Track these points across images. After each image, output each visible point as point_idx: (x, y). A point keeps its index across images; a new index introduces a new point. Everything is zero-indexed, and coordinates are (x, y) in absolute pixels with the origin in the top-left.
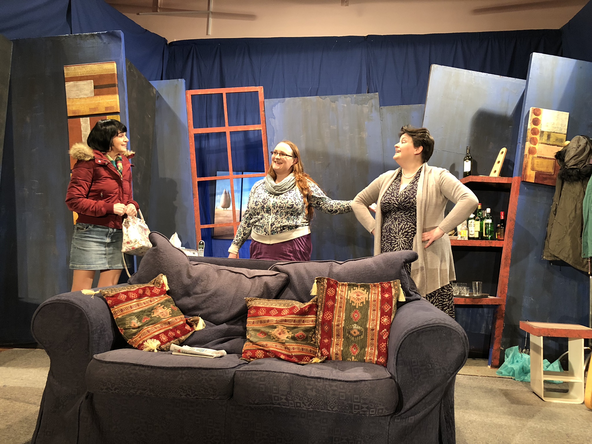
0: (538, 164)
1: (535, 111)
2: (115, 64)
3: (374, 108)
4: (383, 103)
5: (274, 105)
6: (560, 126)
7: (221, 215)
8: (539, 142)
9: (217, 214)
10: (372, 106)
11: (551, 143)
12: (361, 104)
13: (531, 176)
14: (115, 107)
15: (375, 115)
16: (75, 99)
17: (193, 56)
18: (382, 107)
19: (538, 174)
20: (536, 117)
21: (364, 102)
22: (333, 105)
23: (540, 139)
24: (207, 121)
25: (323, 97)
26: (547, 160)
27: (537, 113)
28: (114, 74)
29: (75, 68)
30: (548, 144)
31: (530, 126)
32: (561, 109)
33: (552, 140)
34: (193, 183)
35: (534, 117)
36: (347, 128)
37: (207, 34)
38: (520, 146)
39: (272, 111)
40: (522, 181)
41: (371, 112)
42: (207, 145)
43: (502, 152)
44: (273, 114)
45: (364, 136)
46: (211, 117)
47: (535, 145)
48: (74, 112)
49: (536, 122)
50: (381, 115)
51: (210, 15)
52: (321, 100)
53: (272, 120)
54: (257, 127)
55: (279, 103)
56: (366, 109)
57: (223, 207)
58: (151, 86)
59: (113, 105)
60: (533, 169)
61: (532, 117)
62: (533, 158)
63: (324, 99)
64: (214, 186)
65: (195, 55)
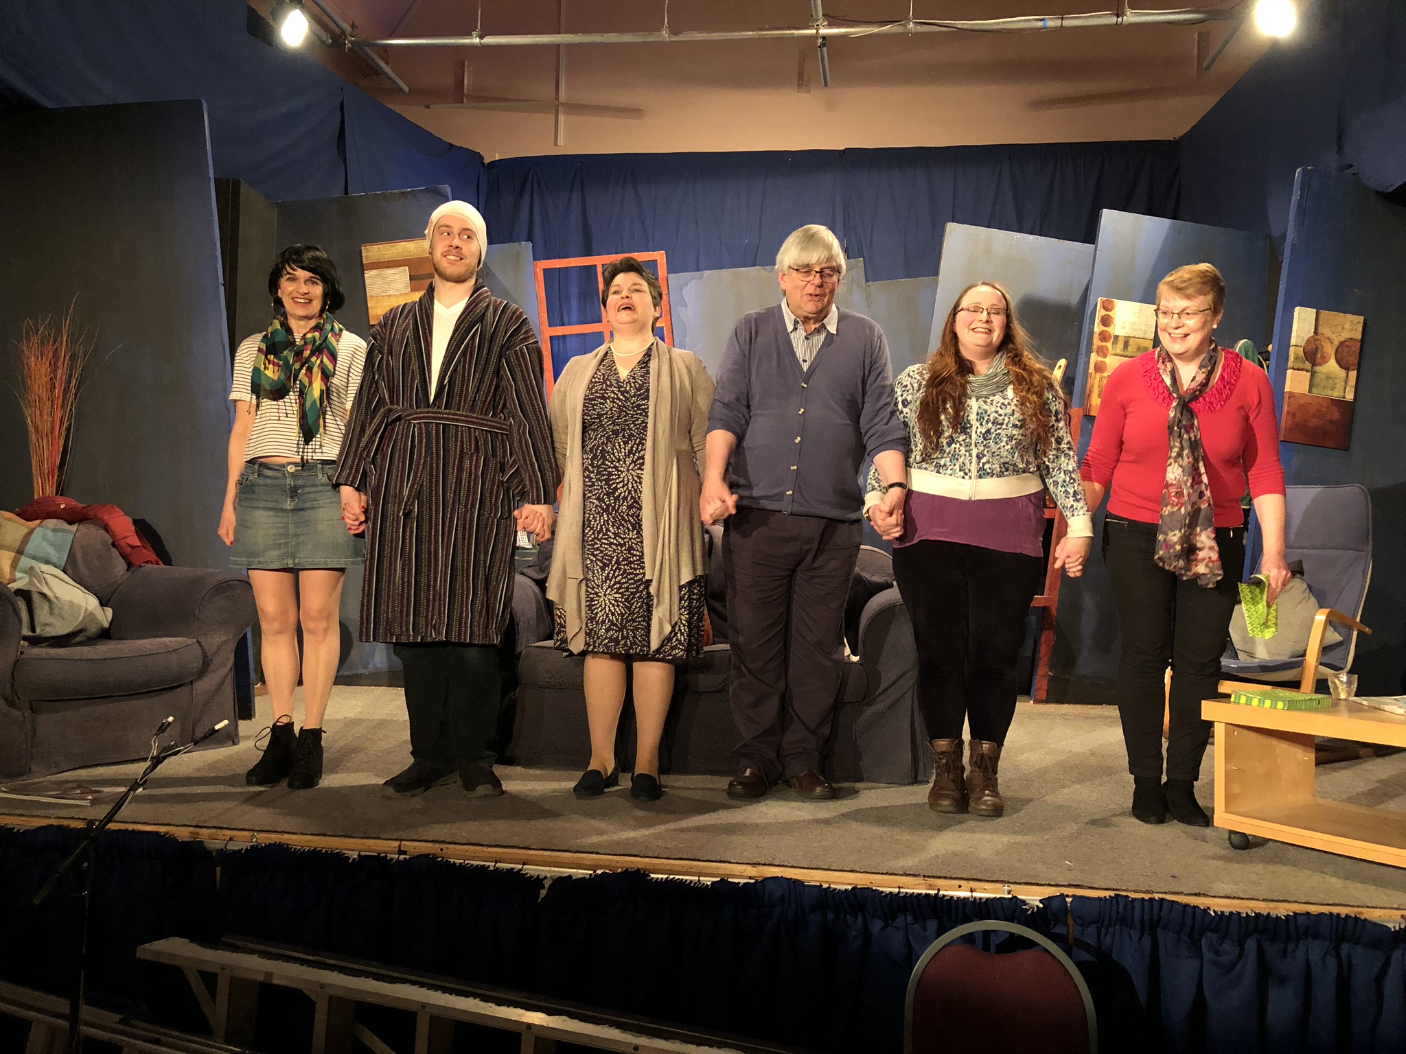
1: (1106, 304)
3: (856, 285)
5: (686, 284)
6: (1143, 328)
8: (1110, 353)
10: (853, 282)
15: (858, 296)
16: (380, 298)
17: (532, 185)
20: (1107, 313)
23: (1112, 349)
27: (1108, 307)
29: (379, 248)
31: (1098, 328)
32: (1143, 299)
33: (1131, 349)
35: (1104, 312)
37: (556, 144)
38: (1082, 358)
39: (682, 294)
40: (1085, 416)
41: (851, 291)
43: (1060, 367)
44: (683, 298)
47: (1105, 357)
49: (1106, 321)
50: (868, 296)
51: (561, 109)
52: (766, 272)
53: (681, 310)
55: (694, 280)
61: (1100, 313)
65: (535, 184)
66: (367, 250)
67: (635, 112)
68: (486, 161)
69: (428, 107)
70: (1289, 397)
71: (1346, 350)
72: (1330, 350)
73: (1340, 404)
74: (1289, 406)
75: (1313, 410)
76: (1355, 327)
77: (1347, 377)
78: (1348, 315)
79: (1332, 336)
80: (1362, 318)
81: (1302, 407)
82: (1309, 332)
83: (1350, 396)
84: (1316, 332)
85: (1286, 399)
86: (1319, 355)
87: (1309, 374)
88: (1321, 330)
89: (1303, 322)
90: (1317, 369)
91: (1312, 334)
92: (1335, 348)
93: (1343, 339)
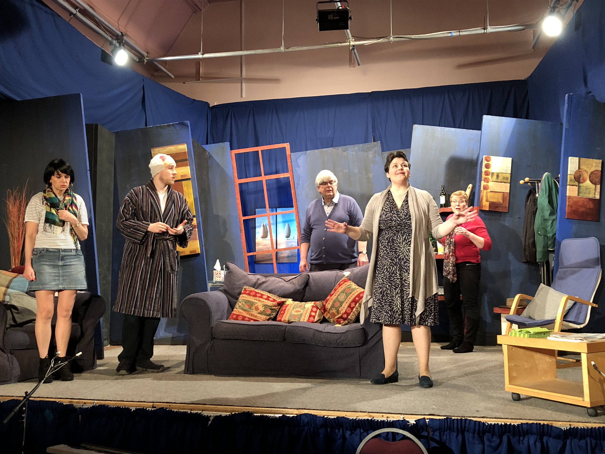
0: (490, 197)
1: (487, 158)
2: (186, 145)
3: (377, 153)
5: (299, 157)
6: (505, 168)
7: (261, 244)
8: (490, 180)
9: (258, 243)
11: (500, 181)
12: (367, 152)
13: (486, 206)
14: (188, 175)
17: (231, 115)
18: (384, 153)
19: (492, 204)
20: (488, 162)
21: (369, 149)
22: (345, 153)
23: (491, 179)
24: (245, 169)
25: (336, 148)
26: (497, 194)
27: (488, 160)
28: (186, 152)
29: (158, 150)
30: (497, 182)
31: (484, 169)
32: (506, 155)
33: (500, 178)
34: (240, 222)
35: (486, 162)
36: (356, 171)
37: (242, 97)
38: (478, 184)
39: (297, 162)
40: (480, 210)
41: (375, 157)
42: (246, 188)
43: (469, 188)
44: (298, 164)
45: (371, 176)
46: (249, 166)
47: (488, 182)
49: (487, 166)
51: (243, 81)
52: (335, 150)
53: (297, 169)
54: (286, 175)
55: (302, 155)
56: (371, 155)
57: (263, 238)
58: (205, 150)
59: (186, 174)
60: (487, 201)
61: (485, 162)
62: (487, 193)
63: (338, 149)
64: (254, 221)
65: (233, 116)
66: (154, 151)
67: (276, 80)
68: (211, 106)
69: (184, 83)
70: (569, 198)
71: (594, 176)
72: (587, 176)
73: (593, 200)
74: (569, 202)
75: (580, 204)
76: (598, 165)
77: (596, 188)
78: (594, 160)
79: (587, 170)
80: (601, 161)
81: (576, 203)
82: (576, 168)
83: (598, 197)
84: (579, 168)
85: (567, 199)
86: (581, 178)
87: (577, 187)
88: (582, 167)
89: (573, 163)
90: (581, 185)
91: (577, 169)
92: (589, 175)
93: (592, 171)
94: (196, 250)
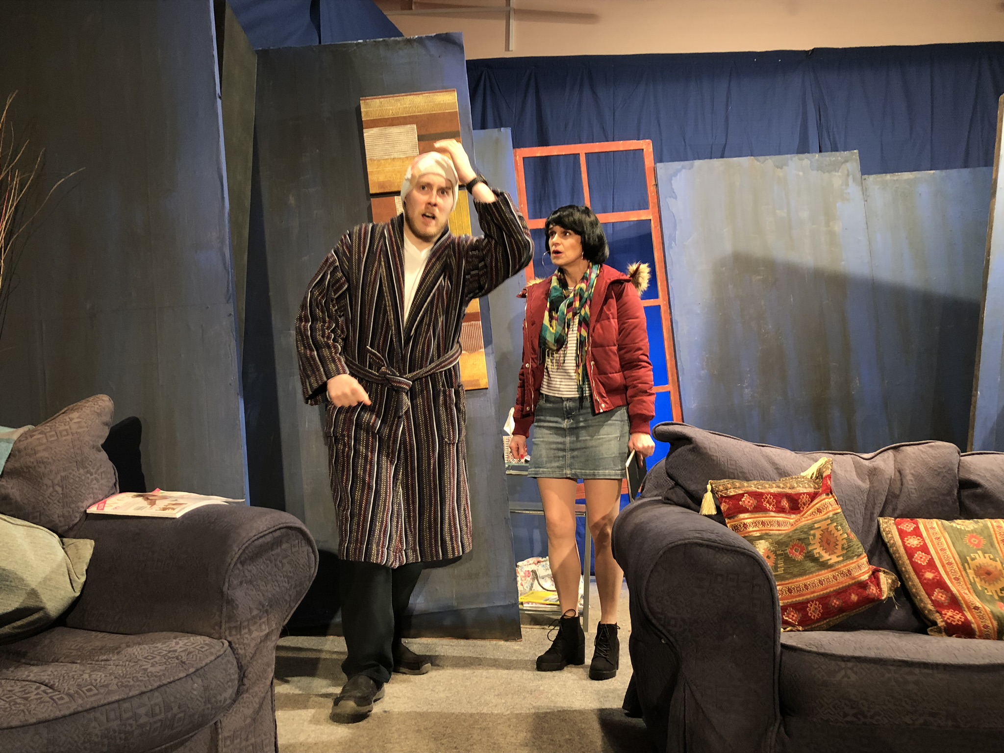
2: (456, 95)
3: (851, 177)
4: (867, 169)
5: (675, 174)
10: (848, 175)
12: (828, 171)
15: (854, 190)
16: (383, 162)
18: (866, 176)
21: (834, 167)
22: (780, 173)
25: (761, 158)
28: (456, 112)
29: (381, 103)
36: (805, 215)
37: (507, 48)
39: (672, 185)
41: (847, 185)
44: (673, 190)
45: (836, 228)
48: (381, 185)
50: (864, 191)
51: (512, 14)
52: (758, 163)
53: (670, 201)
54: (642, 215)
55: (684, 170)
56: (836, 179)
65: (488, 89)
66: (367, 105)
67: (589, 17)
94: (478, 380)
